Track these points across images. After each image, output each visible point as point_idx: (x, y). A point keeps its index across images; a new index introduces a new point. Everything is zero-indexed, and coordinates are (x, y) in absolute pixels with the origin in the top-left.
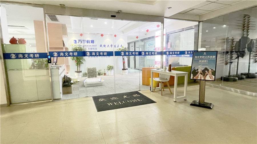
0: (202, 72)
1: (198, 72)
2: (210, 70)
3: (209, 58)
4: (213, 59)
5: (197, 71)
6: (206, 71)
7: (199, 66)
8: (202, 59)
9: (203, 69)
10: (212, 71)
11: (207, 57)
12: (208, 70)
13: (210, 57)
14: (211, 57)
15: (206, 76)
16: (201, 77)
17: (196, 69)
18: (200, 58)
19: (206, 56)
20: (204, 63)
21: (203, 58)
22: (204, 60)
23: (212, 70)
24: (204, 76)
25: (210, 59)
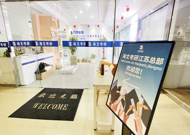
0: (124, 99)
1: (119, 95)
2: (141, 101)
3: (148, 64)
4: (155, 68)
5: (118, 92)
6: (132, 100)
7: (124, 81)
8: (133, 63)
9: (128, 92)
10: (144, 106)
11: (143, 59)
12: (136, 100)
13: (149, 59)
14: (153, 60)
15: (129, 114)
16: (120, 110)
17: (118, 86)
18: (130, 60)
19: (142, 57)
20: (134, 76)
21: (134, 61)
22: (136, 66)
23: (145, 103)
24: (126, 111)
25: (149, 67)
